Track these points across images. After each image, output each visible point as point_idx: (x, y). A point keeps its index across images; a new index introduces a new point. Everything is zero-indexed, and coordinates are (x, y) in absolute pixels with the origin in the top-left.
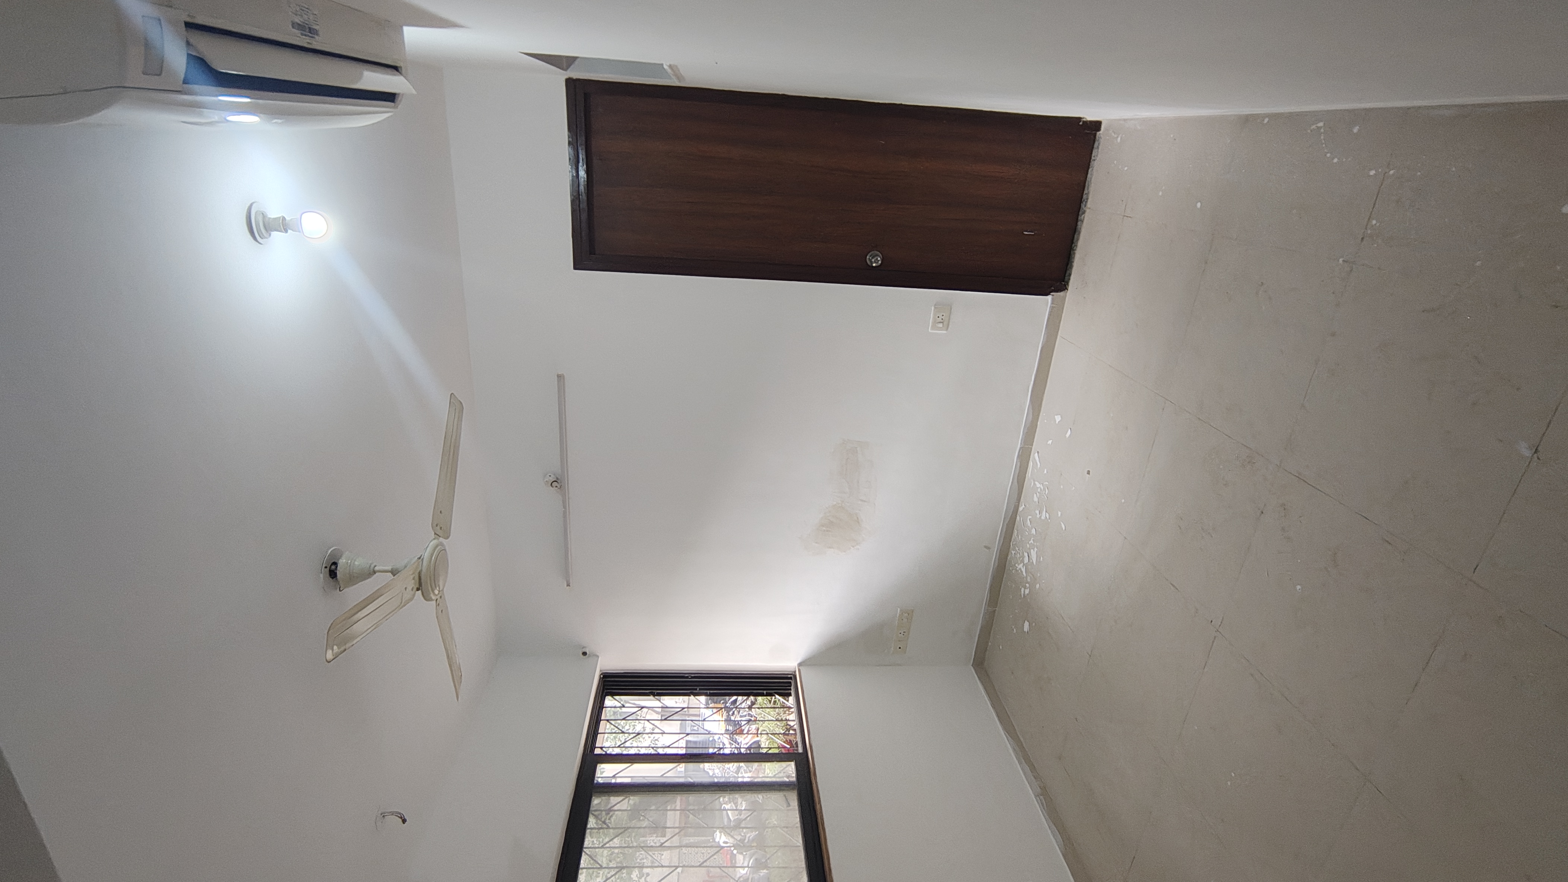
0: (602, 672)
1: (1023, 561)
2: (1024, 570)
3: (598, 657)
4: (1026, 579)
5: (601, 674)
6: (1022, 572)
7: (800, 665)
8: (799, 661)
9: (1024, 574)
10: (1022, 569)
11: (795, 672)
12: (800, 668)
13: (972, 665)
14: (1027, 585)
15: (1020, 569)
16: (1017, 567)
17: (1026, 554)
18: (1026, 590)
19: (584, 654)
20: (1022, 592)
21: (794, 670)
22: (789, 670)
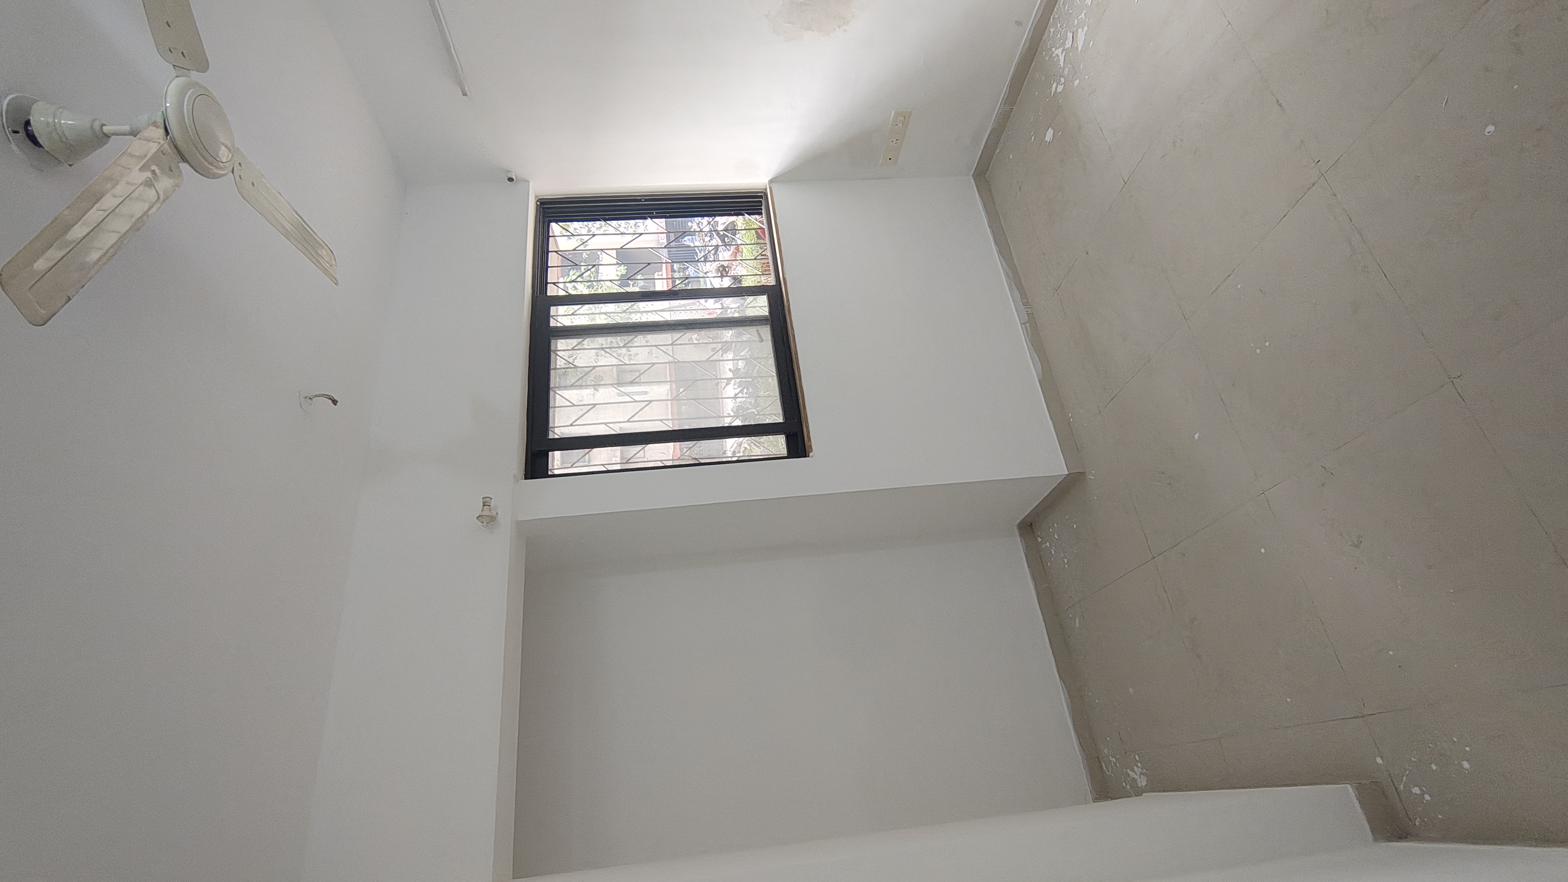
0: (537, 199)
1: (1063, 44)
2: (1062, 58)
3: (529, 181)
4: (1063, 71)
5: (538, 201)
6: (1059, 60)
7: (771, 181)
8: (770, 178)
9: (1062, 63)
10: (1060, 57)
11: (766, 189)
12: (771, 186)
13: (973, 176)
14: (1063, 80)
15: (1057, 55)
16: (1054, 52)
17: (1070, 35)
18: (1059, 86)
19: (511, 180)
20: (1053, 89)
21: (765, 188)
22: (759, 187)
